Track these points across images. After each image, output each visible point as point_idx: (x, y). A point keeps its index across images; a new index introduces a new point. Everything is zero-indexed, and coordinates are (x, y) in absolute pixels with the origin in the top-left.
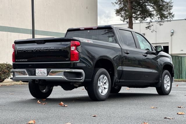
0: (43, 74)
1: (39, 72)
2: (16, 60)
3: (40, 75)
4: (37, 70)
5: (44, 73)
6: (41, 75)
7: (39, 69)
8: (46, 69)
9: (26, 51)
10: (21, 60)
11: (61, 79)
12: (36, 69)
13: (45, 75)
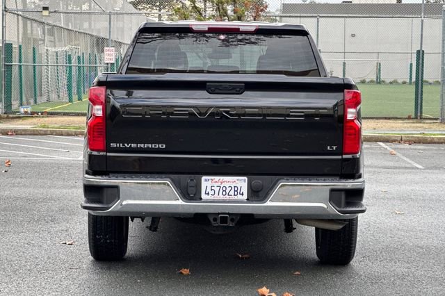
0: (232, 193)
1: (217, 189)
2: (114, 145)
3: (216, 197)
4: (206, 180)
5: (237, 191)
6: (221, 197)
7: (217, 178)
8: (246, 178)
9: (164, 114)
10: (133, 145)
11: (319, 212)
12: (204, 178)
13: (240, 197)
